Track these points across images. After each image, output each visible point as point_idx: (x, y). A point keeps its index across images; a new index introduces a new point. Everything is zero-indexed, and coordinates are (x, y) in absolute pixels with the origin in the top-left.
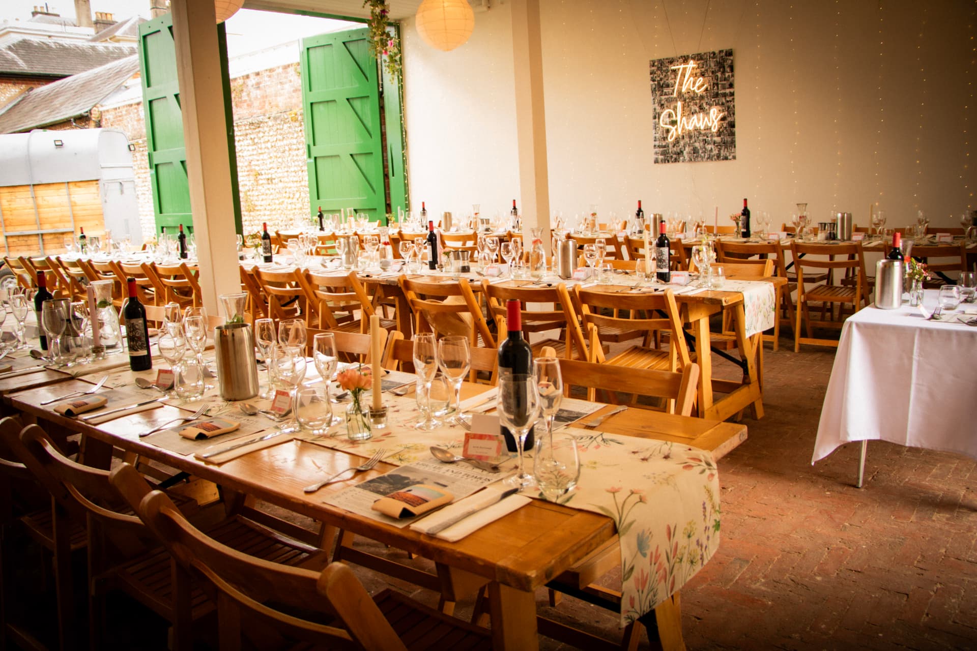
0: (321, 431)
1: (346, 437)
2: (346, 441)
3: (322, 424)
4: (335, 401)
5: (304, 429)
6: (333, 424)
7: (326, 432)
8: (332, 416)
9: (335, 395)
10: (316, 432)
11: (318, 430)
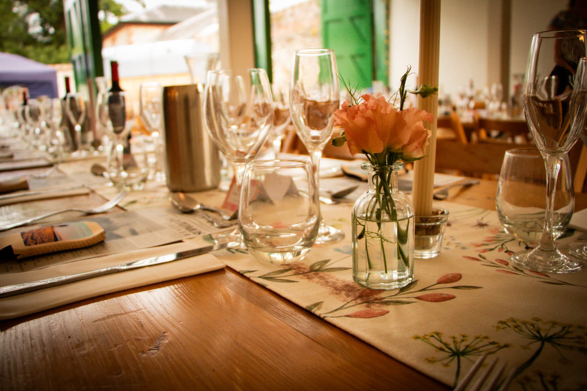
0: (289, 257)
1: (347, 278)
2: (348, 289)
3: (295, 240)
4: (329, 201)
5: (256, 247)
6: (319, 240)
7: (302, 258)
8: (317, 224)
9: (329, 192)
10: (277, 257)
11: (282, 252)
